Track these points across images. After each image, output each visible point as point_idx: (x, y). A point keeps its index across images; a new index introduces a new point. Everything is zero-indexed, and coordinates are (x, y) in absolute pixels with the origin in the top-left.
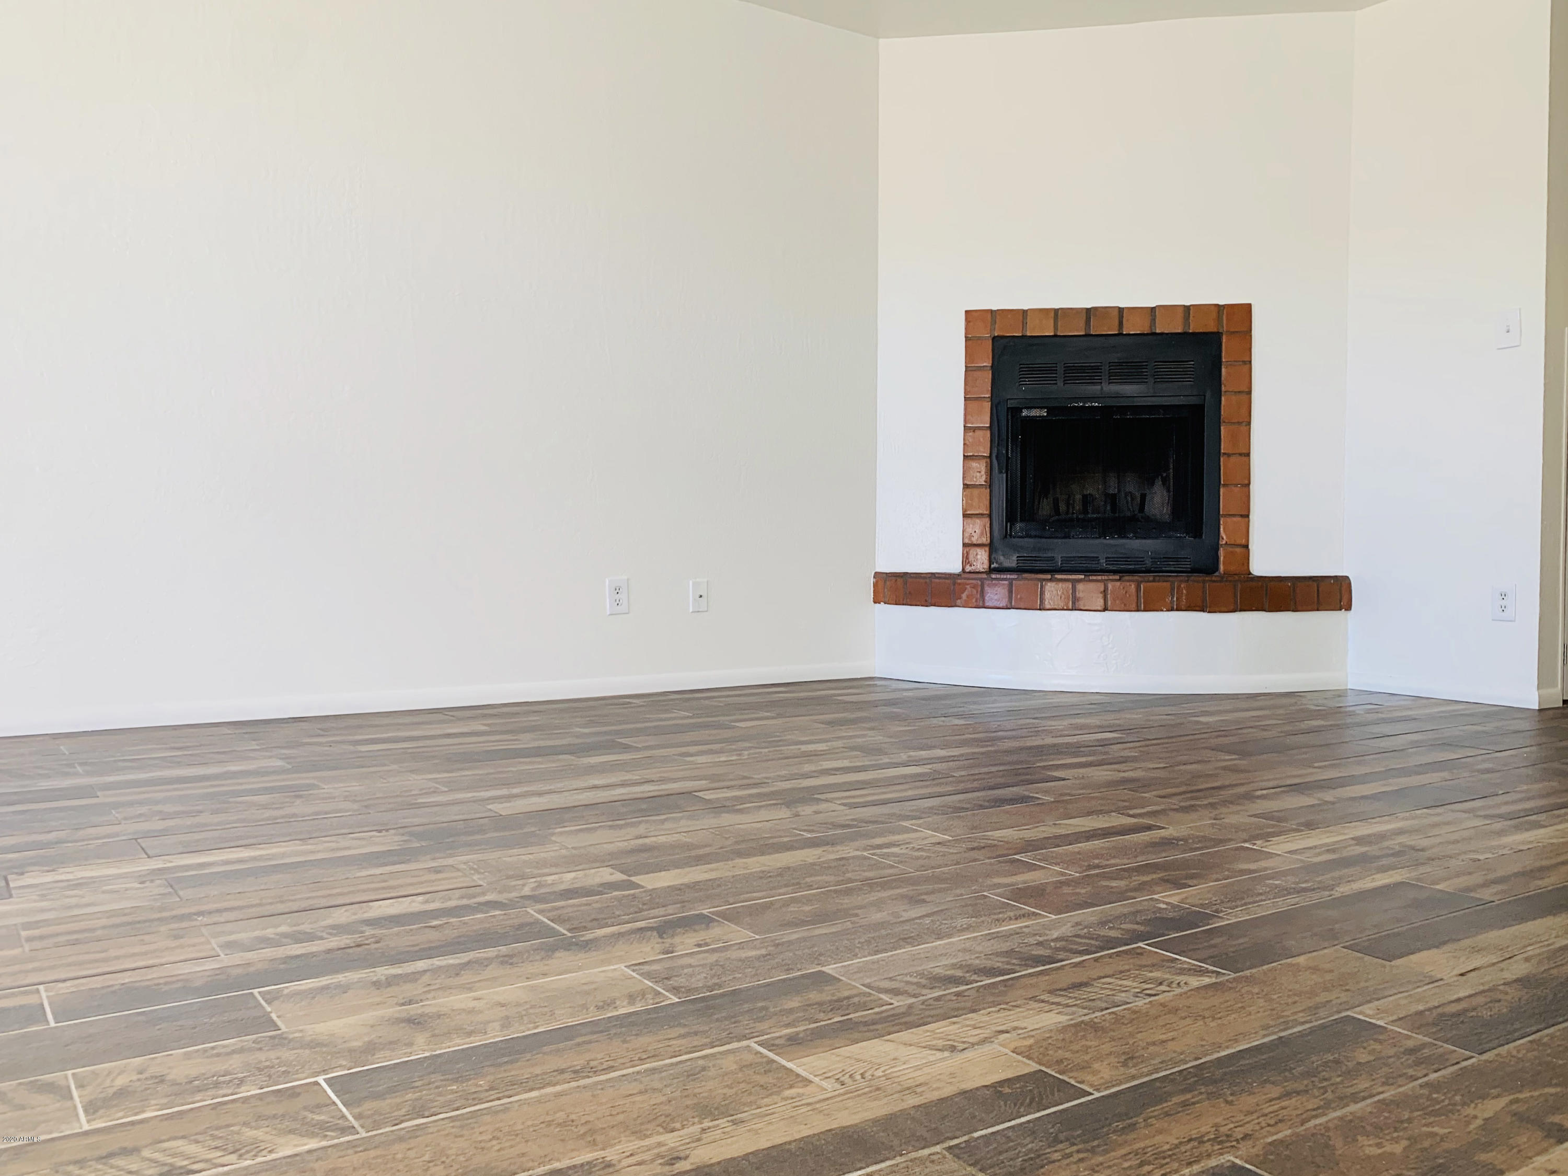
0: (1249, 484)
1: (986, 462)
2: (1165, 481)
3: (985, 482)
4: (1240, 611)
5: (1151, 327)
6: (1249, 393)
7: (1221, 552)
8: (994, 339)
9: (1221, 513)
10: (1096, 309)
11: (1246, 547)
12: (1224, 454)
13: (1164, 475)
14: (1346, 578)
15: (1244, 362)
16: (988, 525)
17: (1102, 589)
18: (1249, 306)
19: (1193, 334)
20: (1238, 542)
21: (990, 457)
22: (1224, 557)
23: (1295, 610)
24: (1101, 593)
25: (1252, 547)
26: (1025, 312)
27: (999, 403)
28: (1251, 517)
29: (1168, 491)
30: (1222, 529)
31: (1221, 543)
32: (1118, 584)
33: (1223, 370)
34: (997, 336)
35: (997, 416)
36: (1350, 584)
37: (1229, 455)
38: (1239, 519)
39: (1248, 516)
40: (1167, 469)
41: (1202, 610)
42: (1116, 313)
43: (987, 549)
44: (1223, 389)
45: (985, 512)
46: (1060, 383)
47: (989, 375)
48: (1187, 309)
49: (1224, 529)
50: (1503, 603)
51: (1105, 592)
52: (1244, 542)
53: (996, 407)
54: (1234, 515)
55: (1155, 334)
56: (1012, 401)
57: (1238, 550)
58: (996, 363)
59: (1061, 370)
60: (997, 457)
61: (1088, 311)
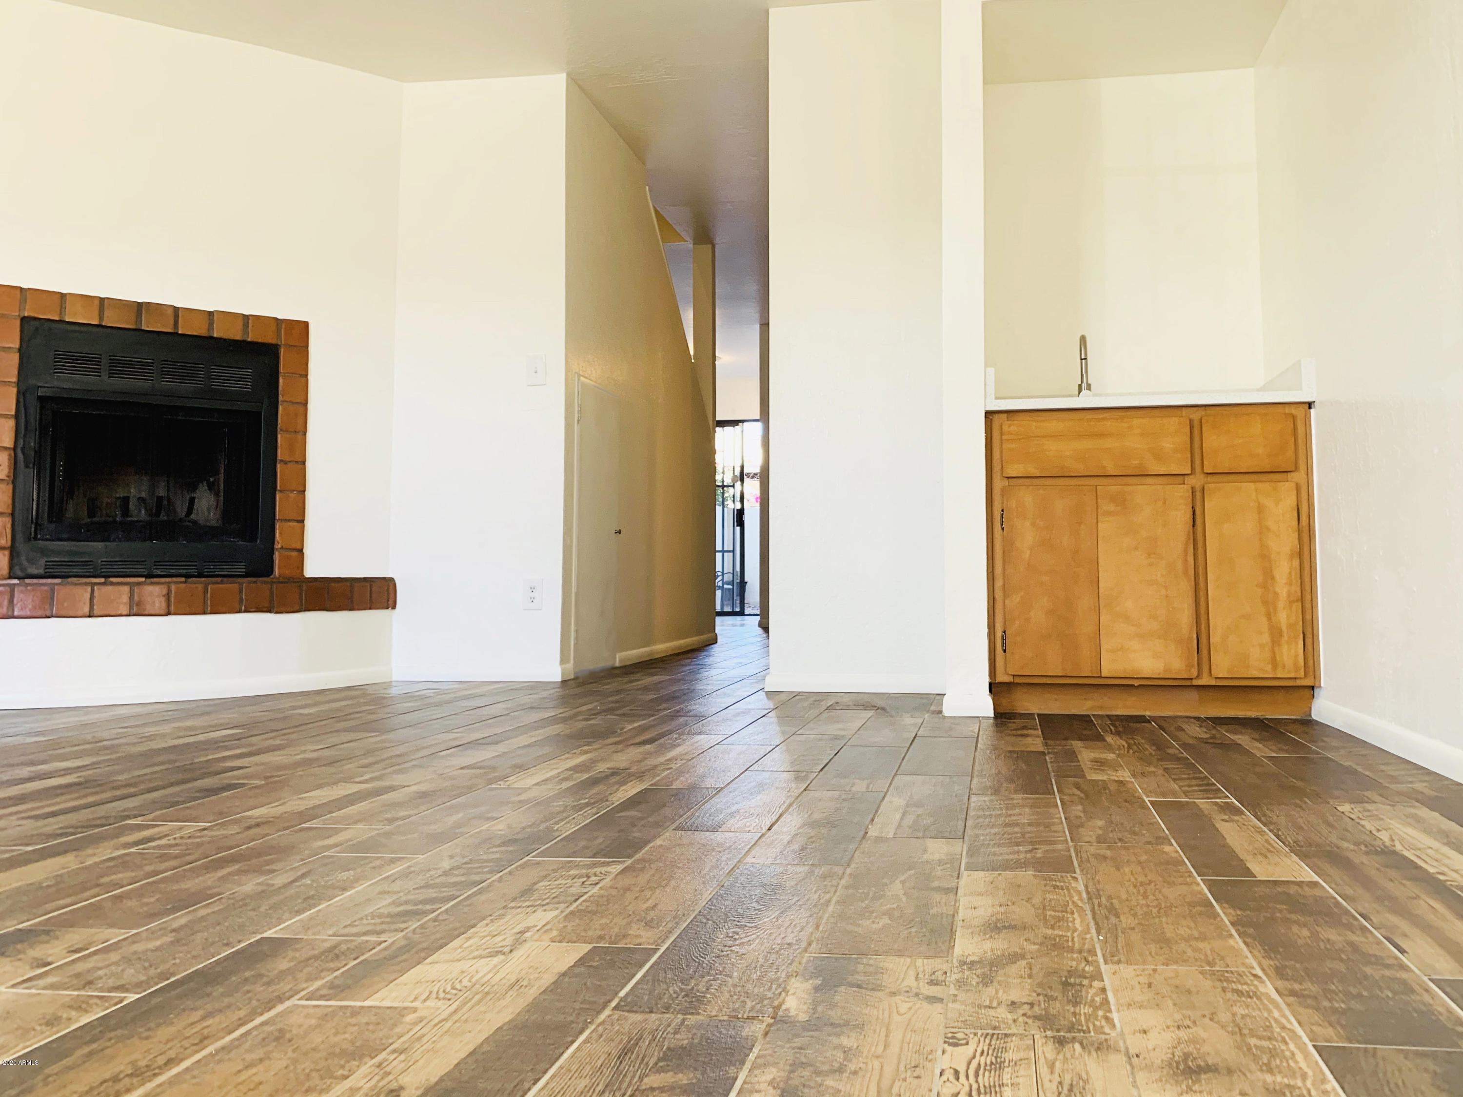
0: (304, 491)
1: (10, 455)
2: (211, 487)
3: (8, 476)
4: (305, 611)
5: (209, 330)
6: (305, 404)
7: (277, 556)
8: (24, 320)
9: (277, 517)
10: (148, 304)
11: (301, 551)
12: (282, 461)
13: (212, 479)
14: (392, 580)
15: (301, 376)
16: (9, 526)
17: (165, 591)
18: (306, 324)
19: (252, 343)
20: (294, 546)
21: (15, 449)
22: (280, 560)
23: (352, 609)
24: (164, 596)
25: (307, 551)
26: (63, 296)
27: (26, 390)
28: (305, 522)
29: (217, 494)
30: (277, 535)
31: (276, 547)
32: (184, 585)
33: (281, 381)
34: (27, 317)
35: (25, 405)
36: (395, 585)
37: (285, 462)
38: (295, 524)
39: (303, 521)
40: (216, 473)
41: (269, 611)
42: (170, 312)
43: (7, 553)
44: (281, 398)
45: (6, 511)
46: (105, 376)
47: (16, 357)
48: (246, 317)
49: (280, 533)
50: (532, 595)
51: (168, 596)
52: (299, 547)
53: (24, 394)
54: (290, 520)
55: (212, 338)
56: (43, 389)
57: (295, 554)
58: (24, 346)
59: (105, 361)
60: (23, 449)
61: (140, 305)
